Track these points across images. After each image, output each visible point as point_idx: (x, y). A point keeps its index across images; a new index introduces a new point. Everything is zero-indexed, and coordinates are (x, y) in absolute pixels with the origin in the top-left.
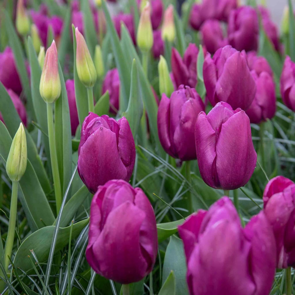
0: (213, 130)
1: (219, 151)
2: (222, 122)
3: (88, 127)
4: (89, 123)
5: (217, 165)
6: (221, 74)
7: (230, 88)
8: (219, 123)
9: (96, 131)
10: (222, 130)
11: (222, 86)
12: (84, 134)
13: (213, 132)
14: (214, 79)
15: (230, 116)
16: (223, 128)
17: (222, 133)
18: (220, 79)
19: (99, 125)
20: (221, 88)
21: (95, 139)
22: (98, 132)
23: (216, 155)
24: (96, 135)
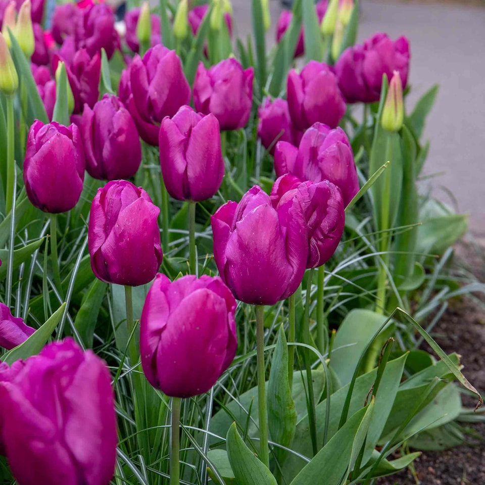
0: (182, 136)
1: (190, 158)
2: (191, 127)
3: (39, 134)
4: (40, 130)
5: (189, 174)
6: (154, 77)
7: (166, 92)
8: (188, 128)
9: (53, 138)
10: (192, 135)
11: (156, 90)
12: (35, 143)
13: (183, 137)
14: (146, 83)
15: (199, 120)
16: (193, 133)
17: (192, 138)
18: (153, 82)
19: (53, 132)
20: (156, 93)
21: (53, 146)
22: (55, 139)
23: (187, 163)
24: (53, 142)
